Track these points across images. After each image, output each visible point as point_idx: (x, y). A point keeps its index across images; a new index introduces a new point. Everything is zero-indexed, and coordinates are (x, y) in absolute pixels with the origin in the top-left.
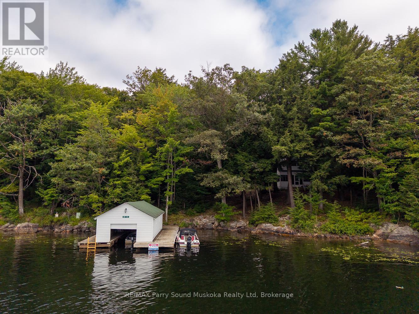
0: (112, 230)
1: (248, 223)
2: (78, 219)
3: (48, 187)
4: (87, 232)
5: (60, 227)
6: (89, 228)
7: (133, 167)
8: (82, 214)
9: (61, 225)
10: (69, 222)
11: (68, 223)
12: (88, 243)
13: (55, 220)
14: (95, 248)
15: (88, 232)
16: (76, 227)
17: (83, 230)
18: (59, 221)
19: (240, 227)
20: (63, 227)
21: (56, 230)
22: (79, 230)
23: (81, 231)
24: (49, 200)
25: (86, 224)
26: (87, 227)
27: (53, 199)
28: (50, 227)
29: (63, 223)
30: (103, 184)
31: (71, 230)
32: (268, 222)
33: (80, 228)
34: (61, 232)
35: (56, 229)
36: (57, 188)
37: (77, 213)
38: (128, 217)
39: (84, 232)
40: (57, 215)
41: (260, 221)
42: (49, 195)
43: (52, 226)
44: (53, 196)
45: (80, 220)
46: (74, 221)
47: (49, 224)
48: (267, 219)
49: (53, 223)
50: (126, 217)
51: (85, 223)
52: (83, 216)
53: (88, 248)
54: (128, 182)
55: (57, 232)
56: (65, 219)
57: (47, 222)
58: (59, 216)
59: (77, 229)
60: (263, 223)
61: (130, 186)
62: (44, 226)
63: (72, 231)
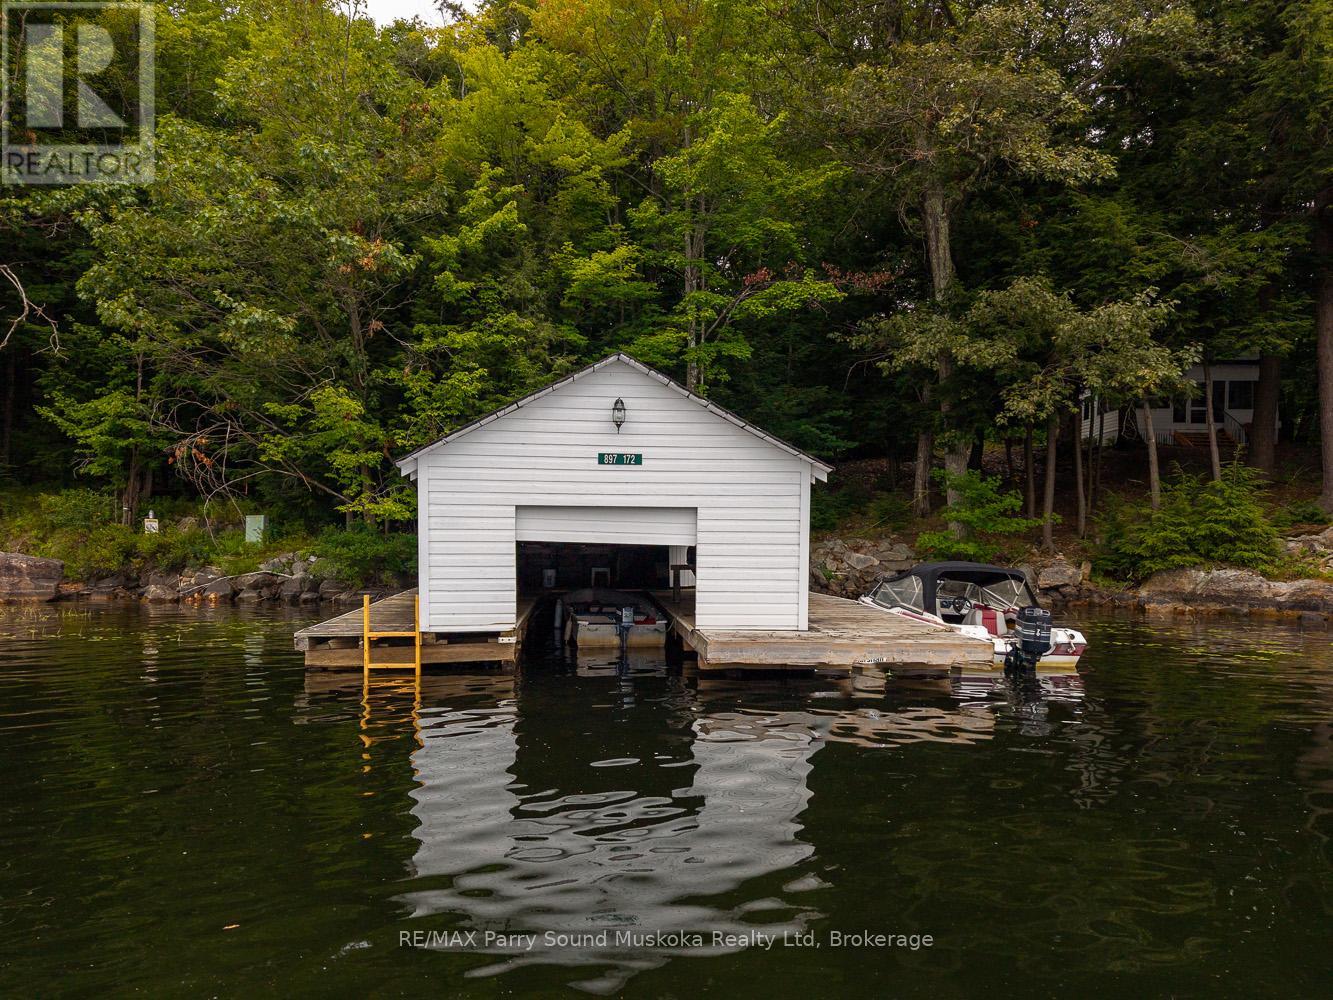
0: (523, 548)
1: (1086, 568)
2: (254, 544)
3: (98, 391)
4: (306, 601)
5: (172, 580)
6: (315, 586)
7: (531, 263)
8: (270, 521)
9: (177, 568)
10: (213, 557)
11: (211, 563)
12: (367, 634)
13: (144, 546)
14: (417, 665)
15: (312, 600)
16: (250, 578)
17: (287, 592)
18: (163, 548)
19: (1056, 588)
20: (186, 581)
21: (153, 590)
22: (265, 593)
23: (276, 599)
24: (109, 451)
25: (298, 566)
26: (303, 580)
27: (122, 443)
28: (122, 579)
29: (185, 558)
30: (382, 350)
31: (228, 591)
32: (1226, 561)
33: (268, 583)
34: (177, 601)
35: (152, 588)
36: (140, 397)
37: (249, 519)
38: (638, 459)
39: (295, 600)
40: (151, 525)
41: (1177, 558)
42: (105, 426)
43: (134, 575)
44: (126, 433)
45: (268, 549)
46: (238, 554)
47: (114, 565)
48: (1216, 548)
49: (136, 562)
50: (620, 459)
51: (290, 564)
52: (276, 533)
53: (368, 666)
54: (513, 339)
55: (158, 601)
56: (193, 543)
57: (104, 553)
58: (163, 527)
59: (255, 586)
60: (1194, 565)
61: (523, 361)
62: (91, 575)
63: (232, 599)
